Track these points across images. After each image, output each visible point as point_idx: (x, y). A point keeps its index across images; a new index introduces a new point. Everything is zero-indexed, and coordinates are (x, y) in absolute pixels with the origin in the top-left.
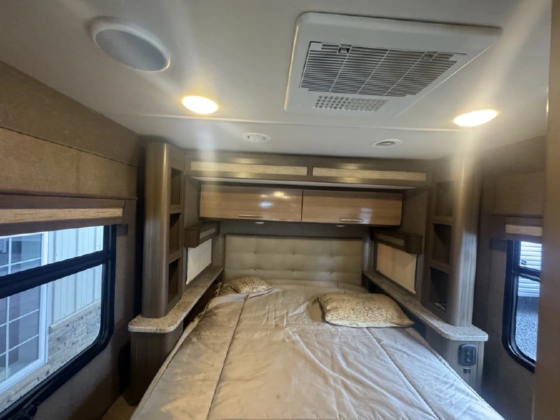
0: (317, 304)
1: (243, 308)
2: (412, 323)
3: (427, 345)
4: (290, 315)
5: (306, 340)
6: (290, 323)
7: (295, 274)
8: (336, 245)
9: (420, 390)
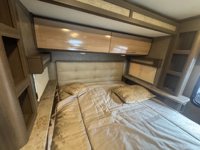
0: (113, 93)
1: (79, 104)
2: (155, 96)
3: (166, 105)
4: (106, 103)
5: (125, 118)
6: (110, 108)
7: (96, 79)
8: (114, 64)
9: (189, 132)
